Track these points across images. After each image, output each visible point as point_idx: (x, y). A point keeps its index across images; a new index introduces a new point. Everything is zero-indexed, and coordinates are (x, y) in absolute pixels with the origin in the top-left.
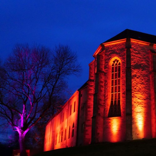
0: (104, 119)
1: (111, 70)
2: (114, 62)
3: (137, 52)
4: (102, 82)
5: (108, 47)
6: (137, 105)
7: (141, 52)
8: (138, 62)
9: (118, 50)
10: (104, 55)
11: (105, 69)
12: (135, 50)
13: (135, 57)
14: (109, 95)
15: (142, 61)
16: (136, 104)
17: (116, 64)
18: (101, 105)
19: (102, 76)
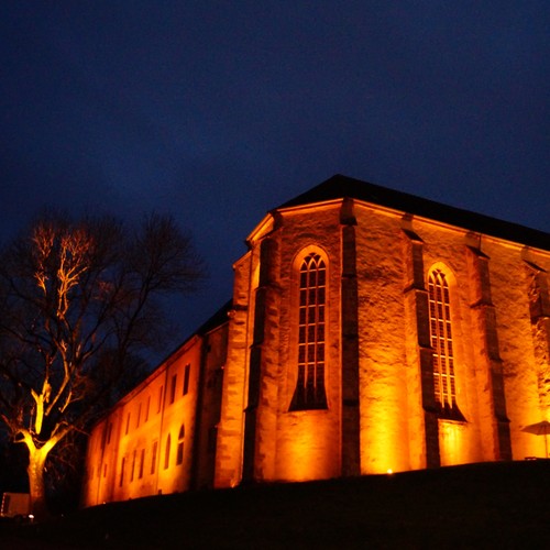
0: (278, 416)
1: (298, 282)
2: (308, 259)
3: (369, 235)
4: (273, 313)
5: (292, 220)
6: (371, 377)
7: (380, 236)
8: (374, 262)
9: (319, 228)
10: (279, 241)
11: (282, 276)
12: (364, 230)
13: (366, 249)
14: (294, 349)
15: (383, 259)
16: (369, 375)
17: (313, 266)
18: (270, 376)
19: (275, 297)
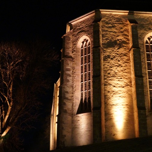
0: (72, 117)
1: (80, 54)
2: (83, 42)
3: (110, 25)
4: (69, 70)
6: (112, 95)
7: (116, 25)
8: (112, 38)
9: (86, 27)
10: (71, 36)
11: (73, 52)
12: (107, 23)
13: (108, 33)
14: (78, 85)
15: (118, 36)
16: (111, 94)
17: (86, 46)
18: (67, 99)
19: (69, 62)
